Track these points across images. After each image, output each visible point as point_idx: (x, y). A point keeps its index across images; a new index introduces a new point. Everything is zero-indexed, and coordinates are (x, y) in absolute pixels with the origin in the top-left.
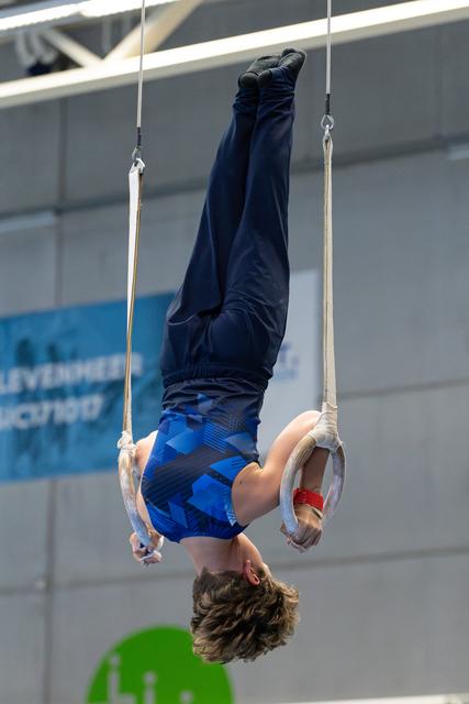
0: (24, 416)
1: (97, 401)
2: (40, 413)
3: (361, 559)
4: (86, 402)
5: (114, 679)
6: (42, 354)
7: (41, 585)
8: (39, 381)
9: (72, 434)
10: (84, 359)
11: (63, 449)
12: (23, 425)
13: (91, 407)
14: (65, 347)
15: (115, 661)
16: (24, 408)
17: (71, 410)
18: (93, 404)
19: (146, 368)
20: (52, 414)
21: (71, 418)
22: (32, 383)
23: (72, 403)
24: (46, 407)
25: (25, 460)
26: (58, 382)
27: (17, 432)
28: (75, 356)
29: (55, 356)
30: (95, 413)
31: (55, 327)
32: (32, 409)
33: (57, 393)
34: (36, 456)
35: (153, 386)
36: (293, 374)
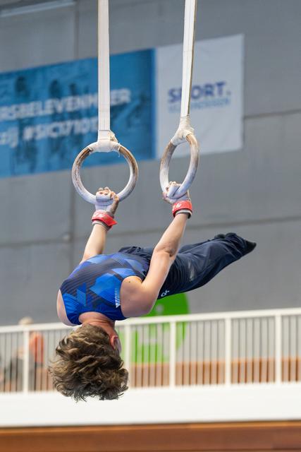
0: (55, 130)
2: (65, 127)
3: (271, 221)
4: (94, 121)
6: (66, 90)
7: (66, 237)
8: (65, 107)
10: (93, 94)
12: (55, 135)
14: (81, 85)
16: (55, 125)
17: (85, 126)
19: (133, 99)
20: (73, 129)
21: (85, 131)
22: (60, 109)
23: (85, 121)
24: (69, 123)
25: (55, 158)
26: (76, 108)
27: (50, 140)
28: (87, 91)
29: (74, 91)
31: (75, 72)
32: (60, 125)
33: (76, 115)
34: (62, 156)
35: (138, 109)
36: (227, 101)
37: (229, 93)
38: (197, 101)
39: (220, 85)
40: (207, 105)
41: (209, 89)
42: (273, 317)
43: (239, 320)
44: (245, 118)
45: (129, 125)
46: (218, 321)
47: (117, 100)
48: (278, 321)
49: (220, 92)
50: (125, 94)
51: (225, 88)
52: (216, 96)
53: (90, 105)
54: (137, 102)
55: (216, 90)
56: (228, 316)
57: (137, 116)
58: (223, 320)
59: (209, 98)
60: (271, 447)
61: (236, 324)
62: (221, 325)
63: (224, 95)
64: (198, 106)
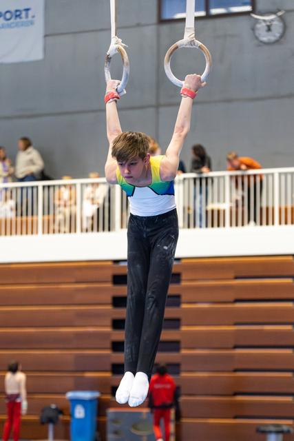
36: (32, 23)
37: (33, 17)
38: (9, 22)
39: (27, 10)
40: (17, 25)
41: (18, 13)
42: (75, 185)
43: (49, 187)
44: (46, 36)
48: (78, 187)
49: (27, 16)
51: (30, 13)
52: (24, 19)
55: (23, 14)
58: (37, 187)
59: (18, 20)
60: (73, 280)
61: (46, 190)
62: (35, 190)
63: (30, 18)
64: (9, 26)
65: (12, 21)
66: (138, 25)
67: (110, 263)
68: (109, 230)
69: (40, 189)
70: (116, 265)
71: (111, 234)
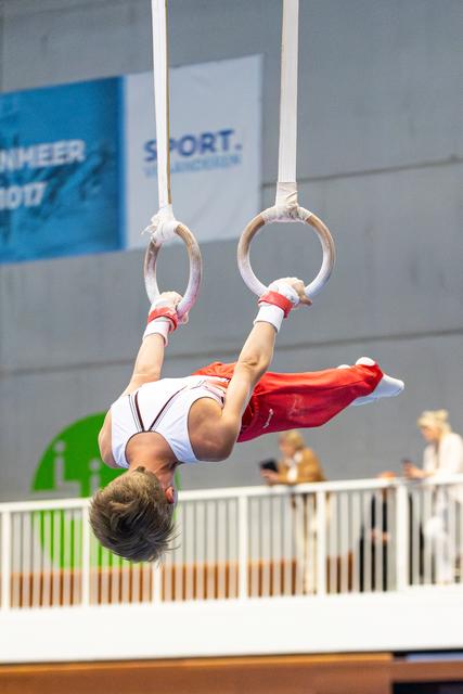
1: (40, 187)
4: (28, 189)
5: (59, 464)
9: (15, 220)
10: (27, 146)
11: (6, 236)
13: (34, 194)
14: (7, 133)
15: (60, 447)
17: (14, 198)
18: (36, 191)
19: (88, 155)
21: (13, 205)
23: (14, 189)
28: (16, 143)
30: (38, 201)
35: (96, 171)
36: (236, 160)
37: (239, 147)
38: (190, 159)
39: (225, 134)
41: (208, 141)
43: (260, 498)
44: (263, 187)
45: (83, 196)
46: (227, 500)
47: (65, 156)
49: (225, 147)
50: (75, 148)
51: (233, 140)
52: (220, 153)
53: (20, 166)
54: (96, 161)
55: (219, 143)
56: (243, 492)
57: (95, 184)
58: (236, 499)
59: (208, 154)
61: (255, 505)
62: (232, 505)
63: (232, 151)
64: (191, 167)
65: (197, 156)
66: (454, 160)
67: (387, 658)
68: (385, 588)
69: (243, 503)
70: (400, 662)
71: (389, 595)
